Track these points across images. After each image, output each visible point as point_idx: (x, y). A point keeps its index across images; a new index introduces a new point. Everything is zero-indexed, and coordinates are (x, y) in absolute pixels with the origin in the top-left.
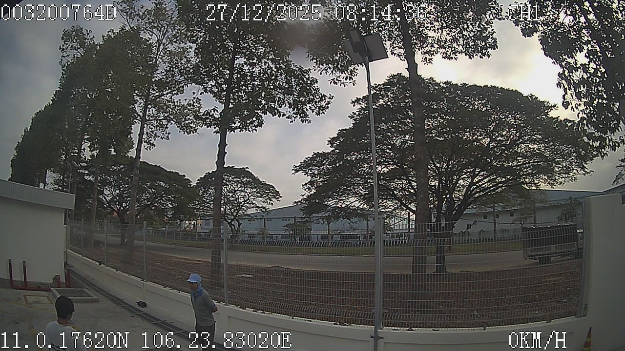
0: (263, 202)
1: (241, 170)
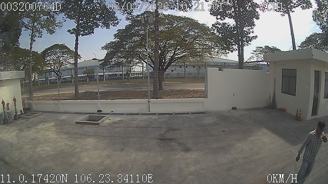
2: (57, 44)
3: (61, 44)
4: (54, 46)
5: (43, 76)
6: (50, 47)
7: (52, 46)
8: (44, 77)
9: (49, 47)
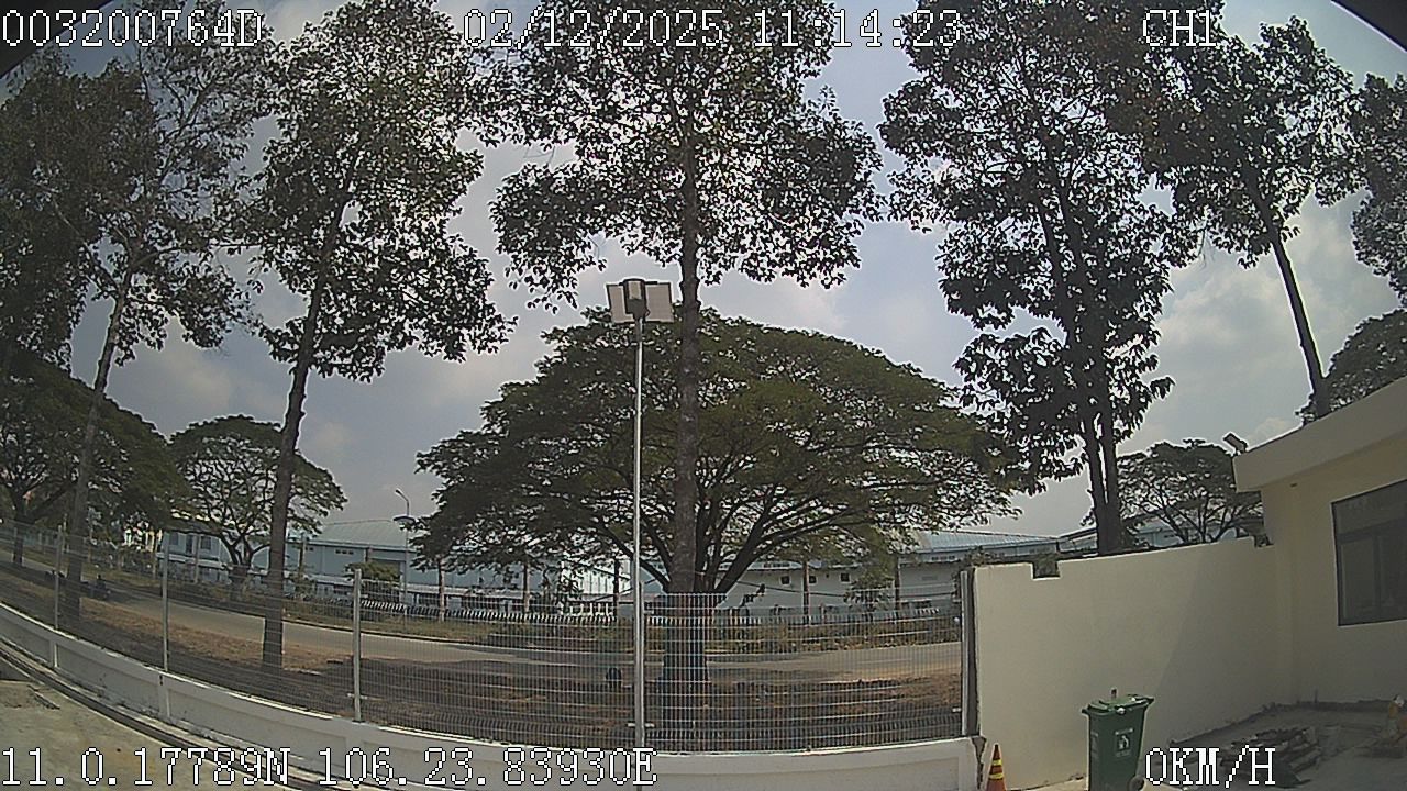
0: (308, 508)
1: (262, 428)
2: (245, 416)
3: (265, 422)
4: (232, 421)
5: (177, 544)
6: (212, 423)
7: (222, 419)
8: (184, 551)
9: (209, 421)
